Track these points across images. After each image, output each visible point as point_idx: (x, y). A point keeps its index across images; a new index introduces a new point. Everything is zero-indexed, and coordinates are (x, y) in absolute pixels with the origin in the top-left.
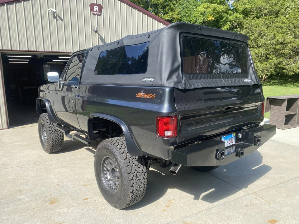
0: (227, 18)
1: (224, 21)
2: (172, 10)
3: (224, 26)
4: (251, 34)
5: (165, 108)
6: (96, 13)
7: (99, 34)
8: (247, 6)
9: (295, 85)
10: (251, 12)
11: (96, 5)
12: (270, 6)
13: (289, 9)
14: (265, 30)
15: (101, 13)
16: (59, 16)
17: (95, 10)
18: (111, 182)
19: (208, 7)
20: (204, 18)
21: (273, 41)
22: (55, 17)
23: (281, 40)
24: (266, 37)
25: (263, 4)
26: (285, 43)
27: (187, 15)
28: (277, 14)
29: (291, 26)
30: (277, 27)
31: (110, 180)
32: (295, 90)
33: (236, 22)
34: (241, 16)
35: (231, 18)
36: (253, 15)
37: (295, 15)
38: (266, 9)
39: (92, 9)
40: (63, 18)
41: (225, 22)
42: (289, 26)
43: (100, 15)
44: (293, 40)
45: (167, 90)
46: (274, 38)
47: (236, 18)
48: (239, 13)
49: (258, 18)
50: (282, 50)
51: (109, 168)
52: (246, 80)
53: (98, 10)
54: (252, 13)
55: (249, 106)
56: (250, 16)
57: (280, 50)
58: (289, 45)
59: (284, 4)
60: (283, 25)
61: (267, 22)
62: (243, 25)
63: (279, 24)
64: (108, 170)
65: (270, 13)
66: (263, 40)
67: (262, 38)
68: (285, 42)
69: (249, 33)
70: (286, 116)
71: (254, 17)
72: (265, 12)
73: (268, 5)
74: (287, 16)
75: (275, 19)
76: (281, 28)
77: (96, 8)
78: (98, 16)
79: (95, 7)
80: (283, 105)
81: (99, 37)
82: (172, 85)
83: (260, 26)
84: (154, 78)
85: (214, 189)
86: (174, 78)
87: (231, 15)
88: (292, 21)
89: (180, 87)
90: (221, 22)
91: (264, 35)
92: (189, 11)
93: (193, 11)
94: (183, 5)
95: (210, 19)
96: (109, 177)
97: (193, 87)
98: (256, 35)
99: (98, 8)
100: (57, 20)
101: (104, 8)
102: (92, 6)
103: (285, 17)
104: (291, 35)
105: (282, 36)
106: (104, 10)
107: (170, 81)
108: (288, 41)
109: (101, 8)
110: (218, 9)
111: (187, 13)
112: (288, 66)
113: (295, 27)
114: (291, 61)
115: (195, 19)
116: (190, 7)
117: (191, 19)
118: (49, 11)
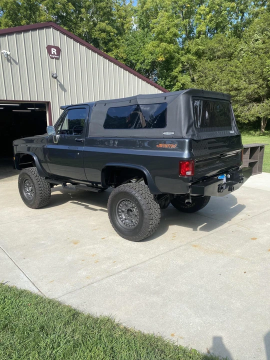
0: (179, 59)
1: (175, 62)
2: (117, 47)
3: (176, 68)
4: (205, 78)
5: (186, 155)
6: (54, 56)
7: (57, 80)
8: (200, 47)
9: (250, 134)
10: (203, 53)
11: (54, 47)
12: (223, 48)
13: (242, 52)
14: (219, 74)
15: (59, 56)
16: (13, 60)
17: (53, 53)
18: (127, 221)
19: (158, 46)
20: (153, 57)
21: (228, 87)
22: (9, 61)
23: (235, 86)
24: (221, 81)
25: (216, 45)
26: (239, 90)
27: (134, 53)
28: (230, 56)
29: (245, 72)
30: (231, 71)
31: (125, 219)
32: (250, 139)
33: (188, 64)
34: (194, 58)
35: (183, 59)
36: (206, 57)
37: (249, 59)
38: (219, 51)
39: (49, 52)
40: (18, 62)
41: (177, 64)
42: (243, 71)
43: (58, 59)
44: (246, 86)
45: (187, 141)
46: (228, 83)
47: (189, 59)
48: (192, 54)
49: (211, 60)
50: (236, 96)
51: (124, 210)
52: (231, 132)
53: (56, 54)
54: (205, 55)
55: (232, 153)
56: (203, 57)
57: (234, 96)
58: (243, 91)
59: (237, 46)
60: (237, 70)
61: (221, 65)
62: (197, 68)
63: (233, 68)
64: (123, 212)
65: (224, 55)
66: (217, 85)
67: (216, 83)
68: (240, 88)
69: (202, 77)
70: (249, 163)
71: (207, 59)
72: (219, 53)
73: (222, 47)
74: (241, 60)
75: (229, 62)
76: (235, 72)
77: (54, 51)
78: (56, 60)
79: (52, 49)
80: (246, 154)
81: (58, 83)
82: (190, 137)
83: (214, 69)
84: (174, 132)
85: (206, 224)
86: (191, 132)
87: (183, 55)
88: (246, 66)
89: (195, 139)
90: (173, 63)
91: (218, 80)
92: (135, 48)
93: (141, 48)
94: (128, 40)
95: (160, 59)
96: (124, 217)
97: (202, 139)
98: (210, 79)
99: (55, 50)
100: (11, 64)
101: (62, 50)
102: (49, 48)
103: (239, 60)
104: (245, 81)
105: (237, 81)
106: (62, 53)
107: (188, 134)
108: (242, 87)
109: (59, 51)
110: (168, 48)
111: (133, 51)
112: (243, 113)
113: (249, 73)
114: (246, 108)
115: (143, 59)
116: (137, 43)
117: (139, 58)
118: (3, 53)
